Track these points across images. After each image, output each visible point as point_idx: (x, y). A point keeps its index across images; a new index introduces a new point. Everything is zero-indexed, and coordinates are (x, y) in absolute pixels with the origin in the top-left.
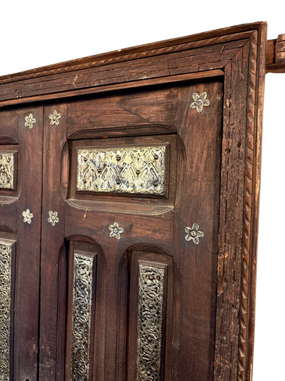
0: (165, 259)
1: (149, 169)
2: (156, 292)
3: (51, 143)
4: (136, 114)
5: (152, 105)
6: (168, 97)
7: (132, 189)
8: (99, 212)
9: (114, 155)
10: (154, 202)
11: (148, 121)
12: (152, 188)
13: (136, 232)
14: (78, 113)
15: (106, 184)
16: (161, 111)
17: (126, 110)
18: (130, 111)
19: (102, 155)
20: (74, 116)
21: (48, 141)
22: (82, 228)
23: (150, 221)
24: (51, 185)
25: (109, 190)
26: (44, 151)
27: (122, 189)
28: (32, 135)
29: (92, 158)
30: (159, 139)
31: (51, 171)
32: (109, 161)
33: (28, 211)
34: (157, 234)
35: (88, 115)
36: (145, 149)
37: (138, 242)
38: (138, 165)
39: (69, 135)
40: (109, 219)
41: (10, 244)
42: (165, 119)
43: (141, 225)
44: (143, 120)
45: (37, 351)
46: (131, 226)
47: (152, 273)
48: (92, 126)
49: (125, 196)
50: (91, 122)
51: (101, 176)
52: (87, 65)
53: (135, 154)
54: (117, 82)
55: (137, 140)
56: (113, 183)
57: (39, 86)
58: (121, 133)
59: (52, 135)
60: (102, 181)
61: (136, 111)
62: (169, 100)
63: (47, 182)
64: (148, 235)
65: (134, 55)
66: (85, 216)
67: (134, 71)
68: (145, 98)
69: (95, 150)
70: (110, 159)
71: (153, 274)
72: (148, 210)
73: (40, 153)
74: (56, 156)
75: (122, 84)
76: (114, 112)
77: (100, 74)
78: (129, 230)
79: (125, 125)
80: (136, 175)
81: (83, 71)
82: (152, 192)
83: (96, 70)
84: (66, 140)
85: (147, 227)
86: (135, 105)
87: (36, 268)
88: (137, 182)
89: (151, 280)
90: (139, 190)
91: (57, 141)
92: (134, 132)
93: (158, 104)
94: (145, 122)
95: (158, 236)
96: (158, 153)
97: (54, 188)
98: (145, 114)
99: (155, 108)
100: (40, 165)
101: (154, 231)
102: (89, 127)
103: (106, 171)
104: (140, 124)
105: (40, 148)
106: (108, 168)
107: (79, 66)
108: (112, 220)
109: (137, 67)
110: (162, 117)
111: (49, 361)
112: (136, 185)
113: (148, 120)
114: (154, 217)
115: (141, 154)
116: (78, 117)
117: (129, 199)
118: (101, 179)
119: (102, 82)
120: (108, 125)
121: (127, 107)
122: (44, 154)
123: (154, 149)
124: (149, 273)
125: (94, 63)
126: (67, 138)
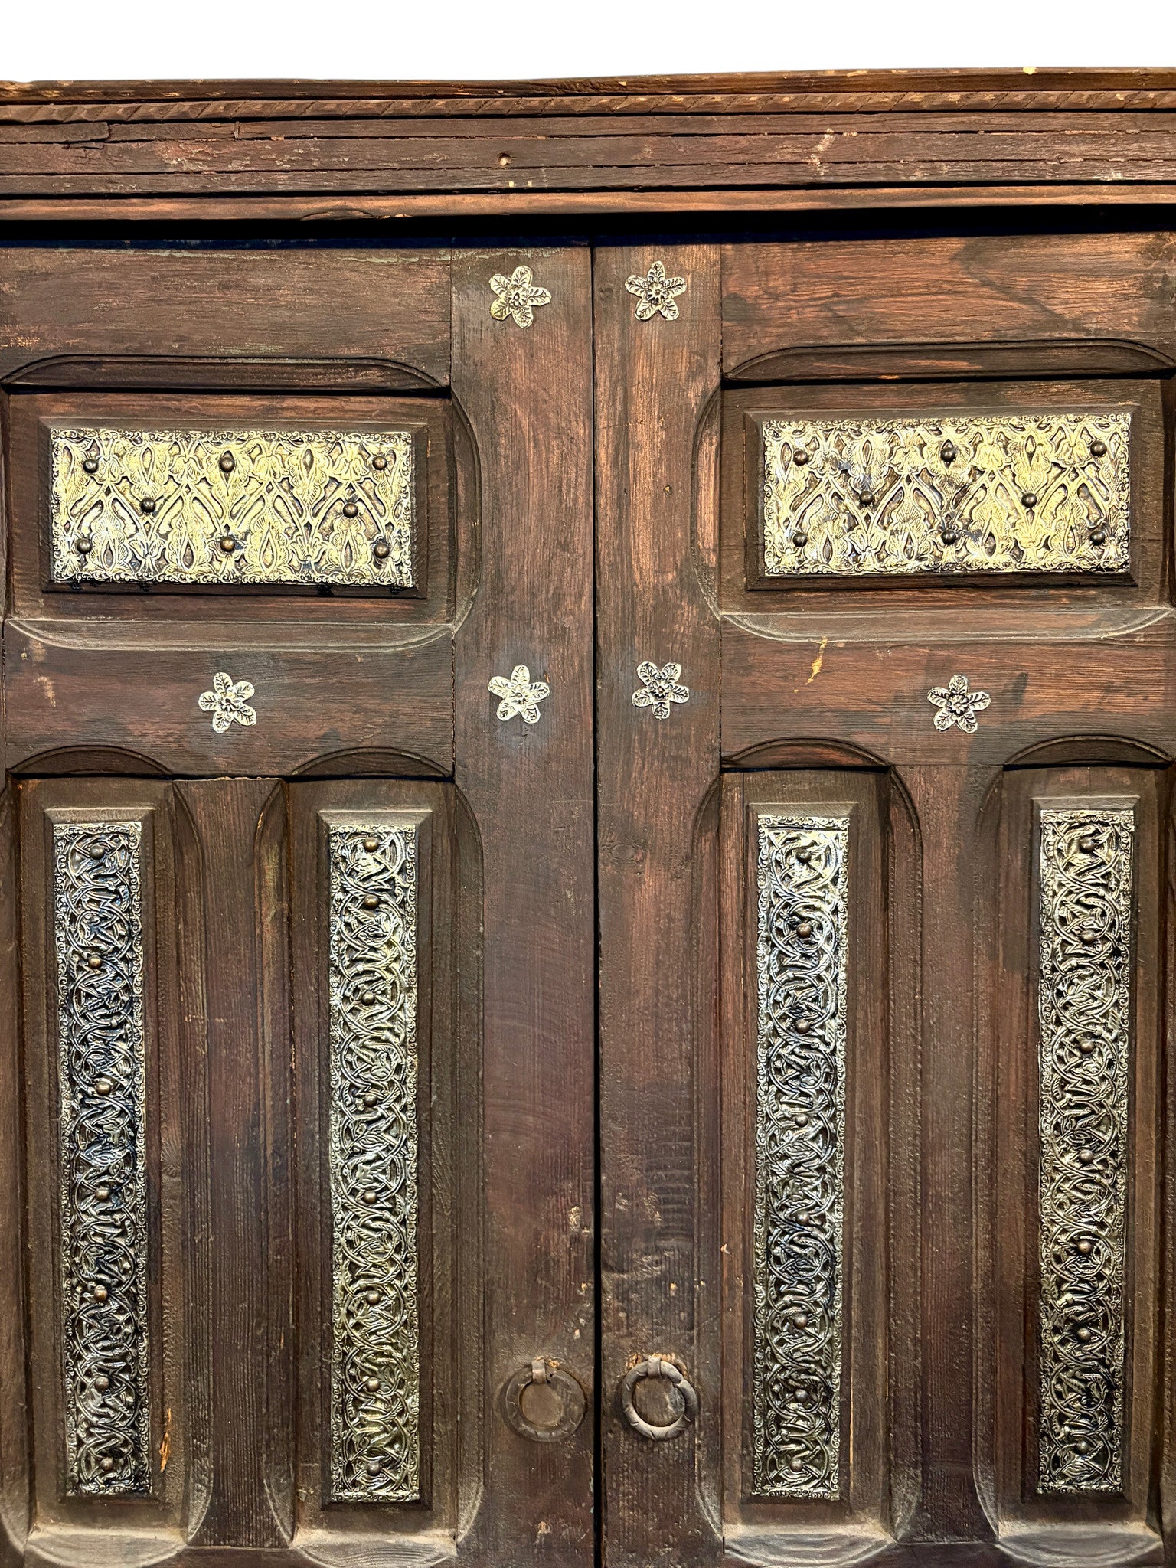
0: (1127, 781)
1: (1073, 487)
2: (1105, 886)
3: (637, 390)
4: (1031, 301)
5: (1094, 274)
6: (1151, 252)
7: (1006, 557)
8: (883, 647)
9: (933, 440)
10: (1084, 599)
11: (1076, 328)
12: (1086, 548)
13: (1039, 702)
14: (777, 283)
15: (897, 545)
16: (1125, 297)
17: (989, 284)
18: (1004, 290)
19: (879, 441)
20: (754, 290)
21: (624, 381)
22: (807, 711)
23: (1090, 657)
24: (646, 561)
25: (912, 566)
26: (602, 423)
27: (970, 559)
28: (532, 355)
29: (833, 452)
30: (1095, 391)
31: (642, 502)
32: (908, 462)
33: (522, 673)
34: (1121, 698)
35: (824, 291)
36: (1057, 422)
37: (1050, 732)
38: (1033, 477)
39: (732, 363)
40: (927, 667)
42: (1140, 324)
43: (1060, 674)
44: (1060, 322)
45: (589, 1232)
46: (1022, 682)
47: (1092, 829)
48: (841, 335)
49: (975, 587)
50: (838, 319)
51: (875, 517)
52: (886, 98)
53: (1019, 438)
54: (1006, 177)
55: (1012, 392)
56: (926, 541)
57: (638, 151)
58: (962, 365)
59: (641, 362)
60: (880, 535)
61: (1031, 289)
62: (1154, 264)
63: (624, 550)
64: (1086, 705)
65: (1083, 96)
66: (816, 667)
67: (1074, 149)
68: (1065, 250)
69: (850, 425)
70: (915, 456)
71: (1097, 832)
72: (1078, 623)
73: (582, 431)
74: (668, 445)
75: (1020, 189)
76: (937, 288)
77: (938, 140)
78: (1012, 697)
79: (986, 336)
80: (1022, 509)
81: (858, 118)
82: (1085, 565)
83: (920, 122)
84: (715, 381)
85: (1079, 679)
86: (1022, 269)
87: (575, 897)
88: (1030, 533)
89: (1088, 851)
90: (1035, 559)
91: (670, 387)
92: (1013, 361)
93: (1117, 273)
94: (1065, 329)
95: (1123, 702)
96: (1102, 435)
97: (660, 571)
98: (1066, 302)
99: (1103, 286)
101: (1109, 689)
102: (833, 336)
103: (898, 499)
104: (1046, 335)
105: (581, 407)
106: (909, 489)
107: (852, 97)
108: (941, 669)
109: (1083, 139)
110: (1129, 316)
111: (658, 1250)
112: (1023, 543)
113: (1076, 324)
114: (1107, 643)
115: (1041, 436)
116: (777, 298)
117: (987, 596)
118: (875, 527)
119: (945, 172)
120: (915, 332)
121: (993, 274)
122: (604, 437)
123: (1089, 422)
124: (1080, 832)
125: (916, 97)
126: (723, 376)
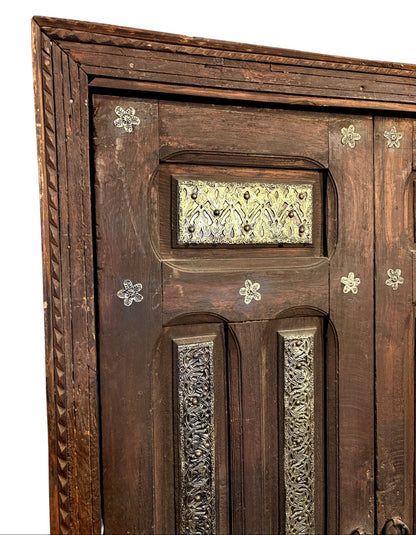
3: (387, 172)
21: (383, 169)
24: (390, 233)
26: (376, 184)
28: (354, 158)
31: (388, 212)
33: (352, 275)
41: (311, 335)
45: (373, 478)
57: (403, 89)
59: (388, 162)
63: (383, 230)
73: (370, 186)
74: (396, 192)
84: (410, 170)
87: (368, 357)
91: (396, 171)
97: (394, 237)
100: (371, 204)
105: (370, 178)
111: (394, 480)
122: (377, 189)
126: (413, 168)
